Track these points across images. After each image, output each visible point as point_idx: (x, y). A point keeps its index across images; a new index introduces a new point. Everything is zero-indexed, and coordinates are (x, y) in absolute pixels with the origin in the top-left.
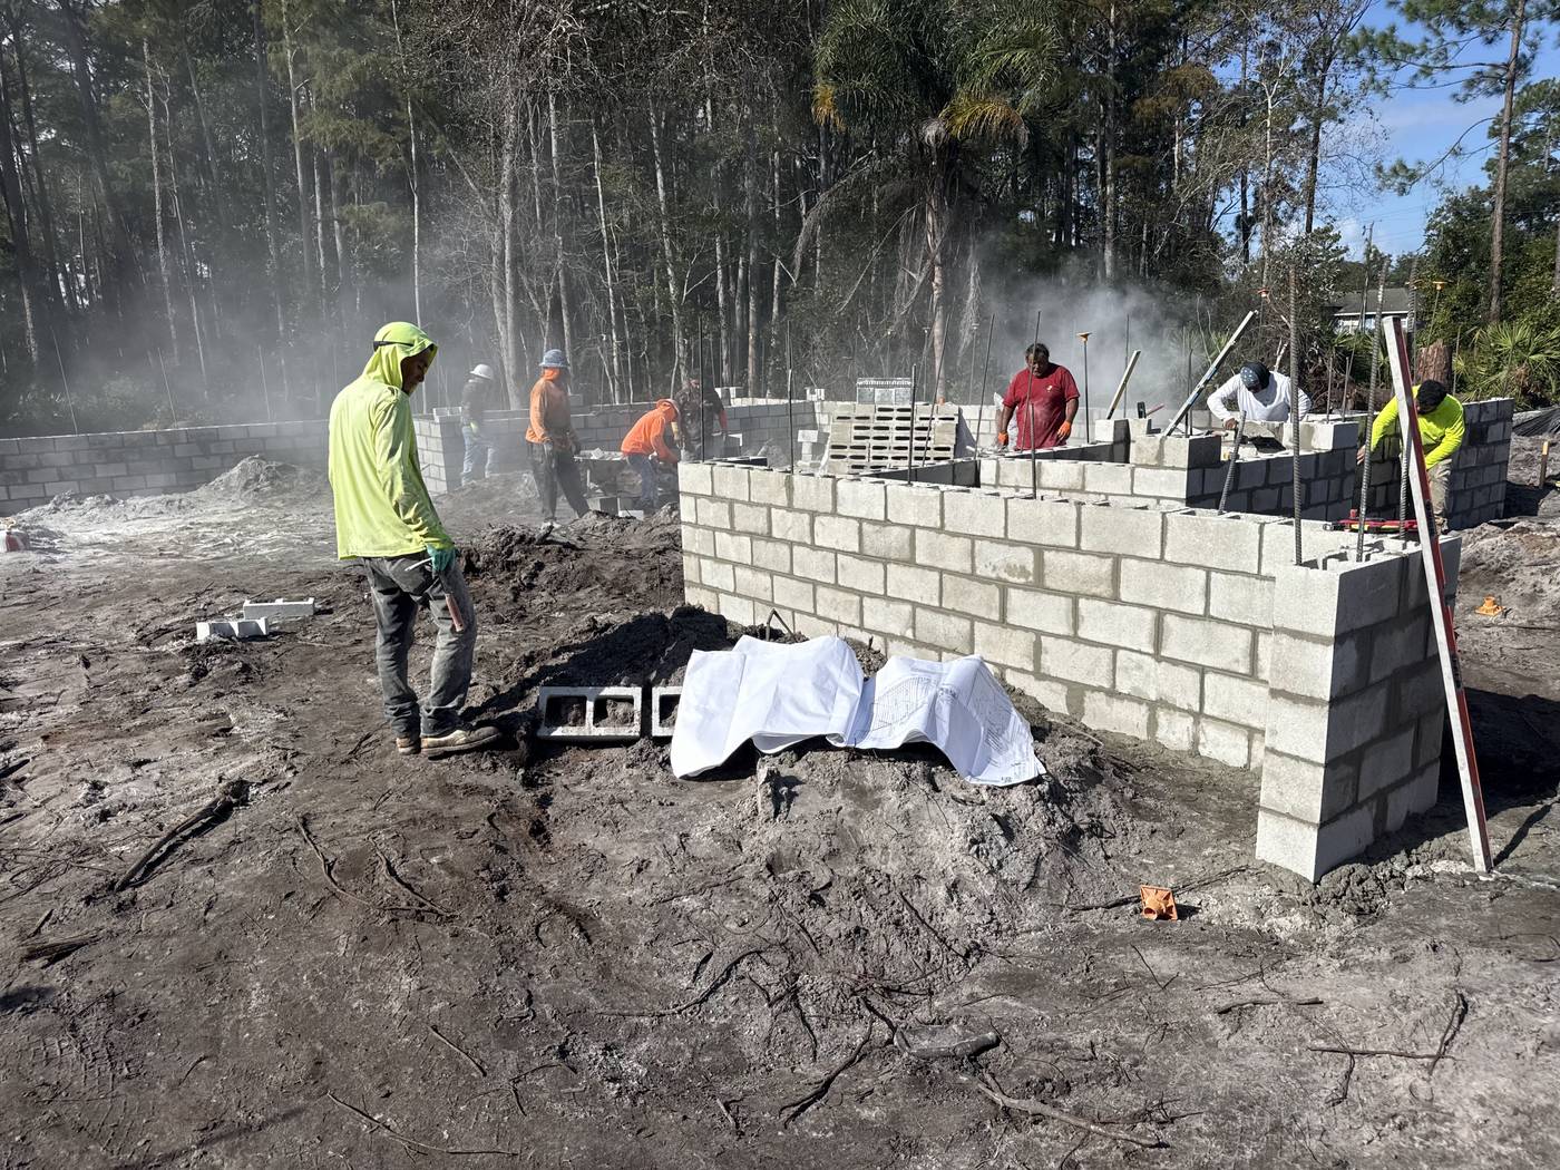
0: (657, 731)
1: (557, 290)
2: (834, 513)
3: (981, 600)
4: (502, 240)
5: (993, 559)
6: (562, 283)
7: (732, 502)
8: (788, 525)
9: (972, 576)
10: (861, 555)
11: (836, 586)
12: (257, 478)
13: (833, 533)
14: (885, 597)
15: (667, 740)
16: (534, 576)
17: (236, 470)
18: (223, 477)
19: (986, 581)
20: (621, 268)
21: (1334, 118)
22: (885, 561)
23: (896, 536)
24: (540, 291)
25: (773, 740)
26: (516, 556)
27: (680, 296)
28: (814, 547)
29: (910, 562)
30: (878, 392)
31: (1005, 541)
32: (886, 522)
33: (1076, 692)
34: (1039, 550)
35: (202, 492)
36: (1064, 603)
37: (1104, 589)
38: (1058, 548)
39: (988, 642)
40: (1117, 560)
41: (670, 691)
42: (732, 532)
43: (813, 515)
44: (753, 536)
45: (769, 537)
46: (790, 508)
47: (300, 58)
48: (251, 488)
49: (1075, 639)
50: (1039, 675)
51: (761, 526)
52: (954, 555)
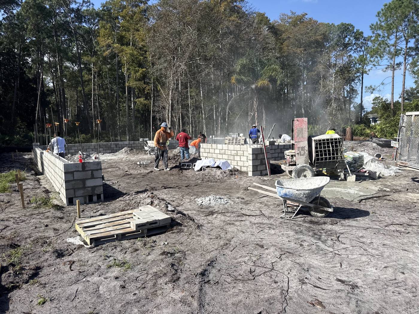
0: (193, 168)
1: (179, 117)
2: (217, 149)
3: (232, 158)
4: (169, 106)
5: (233, 152)
6: (180, 115)
7: (205, 148)
8: (212, 151)
9: (231, 155)
10: (220, 154)
11: (217, 158)
12: (127, 151)
13: (217, 151)
14: (223, 159)
15: (194, 169)
16: (178, 160)
17: (123, 149)
18: (121, 150)
19: (232, 155)
20: (193, 111)
21: (366, 73)
22: (222, 154)
23: (224, 151)
24: (176, 117)
25: (205, 166)
26: (175, 157)
27: (205, 117)
28: (215, 153)
29: (225, 154)
30: (233, 135)
31: (234, 150)
32: (222, 149)
33: (241, 167)
34: (237, 151)
35: (117, 153)
36: (239, 157)
37: (243, 155)
38: (238, 151)
39: (233, 163)
40: (244, 151)
41: (195, 164)
42: (205, 152)
43: (215, 149)
44: (207, 153)
45: (209, 153)
46: (212, 149)
47: (128, 69)
48: (126, 152)
49: (241, 161)
50: (238, 166)
51: (208, 151)
52: (229, 153)
